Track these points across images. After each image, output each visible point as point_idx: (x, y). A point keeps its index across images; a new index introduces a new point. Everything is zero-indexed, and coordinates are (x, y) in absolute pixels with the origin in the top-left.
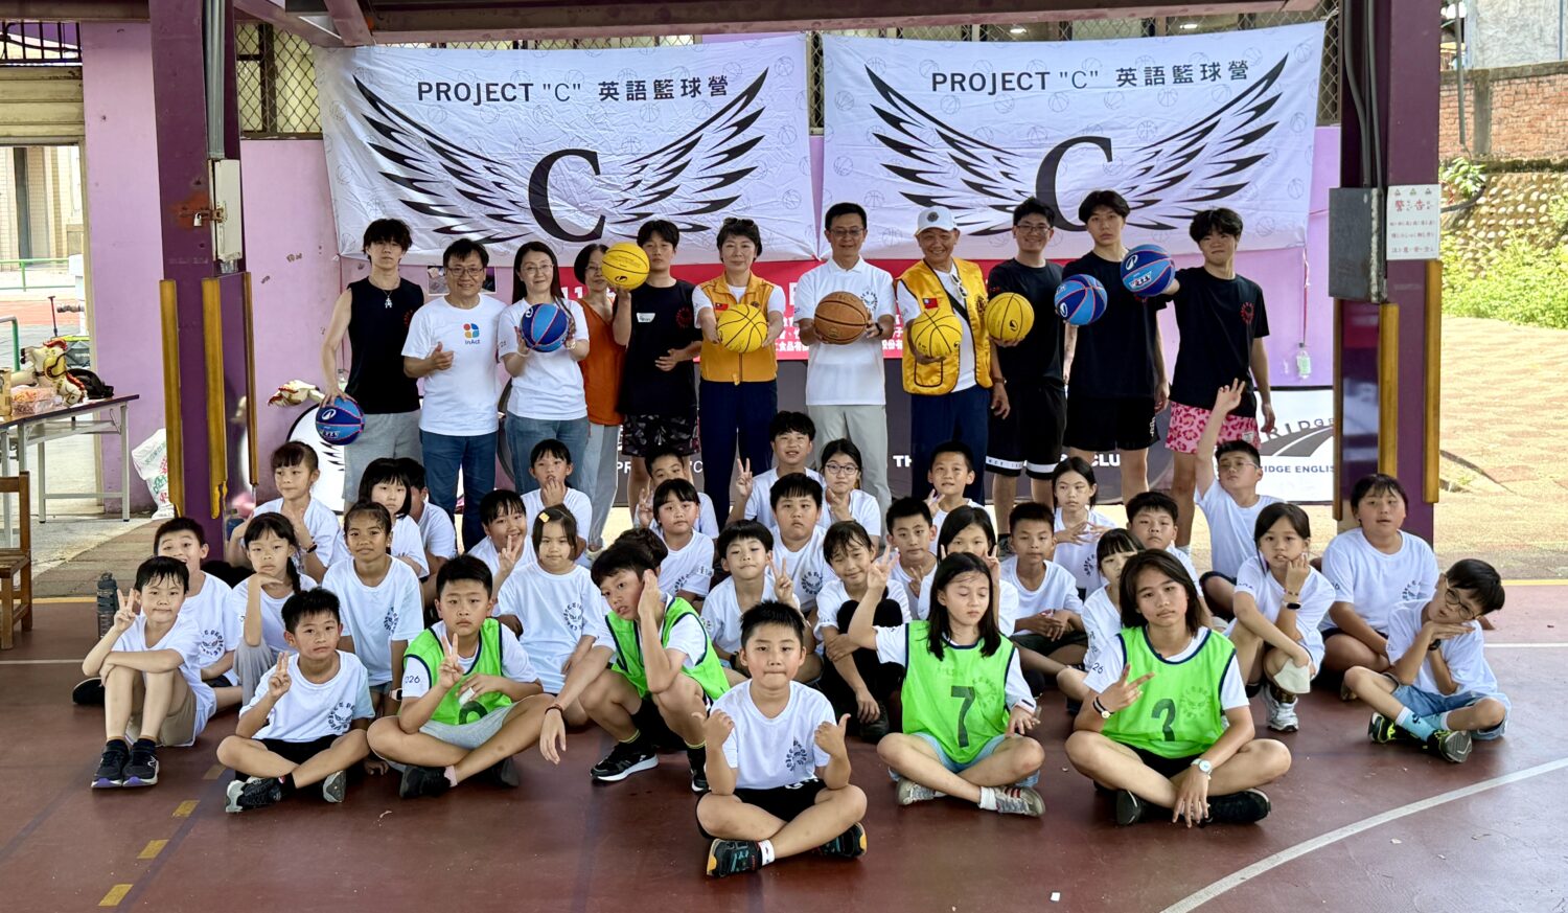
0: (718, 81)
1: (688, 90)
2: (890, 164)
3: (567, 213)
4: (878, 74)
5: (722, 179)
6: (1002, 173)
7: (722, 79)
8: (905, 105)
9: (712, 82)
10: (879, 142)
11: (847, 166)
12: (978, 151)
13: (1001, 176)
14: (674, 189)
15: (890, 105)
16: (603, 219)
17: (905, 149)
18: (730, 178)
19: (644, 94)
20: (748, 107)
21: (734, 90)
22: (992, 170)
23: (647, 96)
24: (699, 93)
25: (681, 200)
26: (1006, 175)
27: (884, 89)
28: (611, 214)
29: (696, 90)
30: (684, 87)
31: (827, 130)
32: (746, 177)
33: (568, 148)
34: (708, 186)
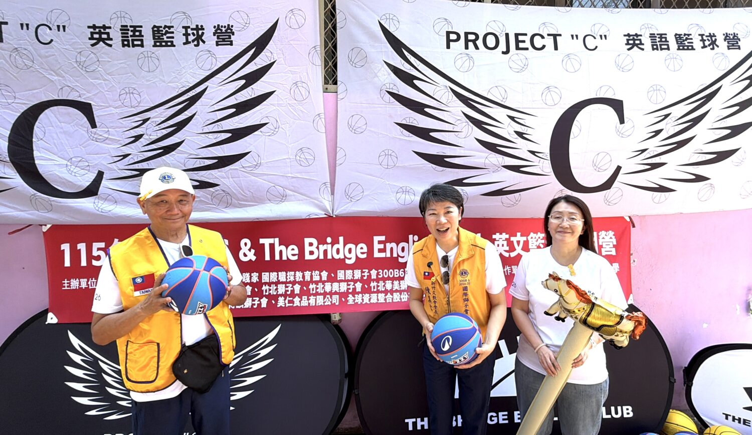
0: (224, 30)
1: (191, 38)
2: (404, 122)
3: (57, 168)
4: (392, 30)
5: (229, 135)
6: (516, 132)
7: (229, 28)
8: (418, 62)
9: (218, 30)
10: (392, 99)
11: (361, 123)
12: (493, 111)
13: (516, 136)
14: (178, 144)
15: (403, 61)
16: (100, 175)
17: (419, 108)
18: (238, 134)
19: (142, 41)
20: (257, 60)
21: (242, 41)
22: (507, 129)
23: (145, 43)
24: (204, 42)
25: (186, 155)
26: (520, 135)
27: (397, 45)
28: (110, 169)
29: (199, 39)
30: (186, 35)
31: (340, 87)
32: (256, 133)
33: (56, 98)
34: (215, 141)
